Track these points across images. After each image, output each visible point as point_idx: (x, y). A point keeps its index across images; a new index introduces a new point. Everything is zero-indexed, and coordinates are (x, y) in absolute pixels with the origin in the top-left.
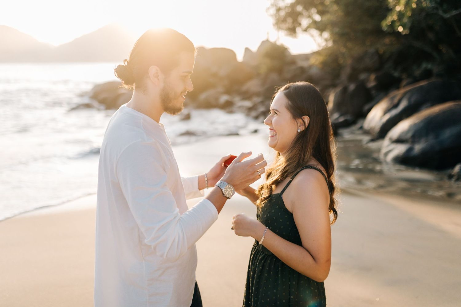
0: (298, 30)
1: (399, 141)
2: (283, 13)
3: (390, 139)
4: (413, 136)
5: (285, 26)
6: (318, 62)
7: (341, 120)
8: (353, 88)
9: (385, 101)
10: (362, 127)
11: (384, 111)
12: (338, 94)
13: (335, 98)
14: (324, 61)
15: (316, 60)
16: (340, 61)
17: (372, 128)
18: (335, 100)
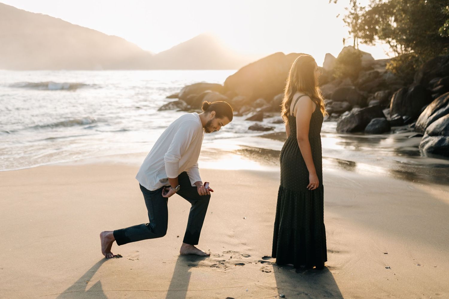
0: (376, 37)
1: (433, 134)
2: (360, 21)
3: (427, 133)
4: (445, 129)
5: (360, 34)
6: (392, 66)
7: (396, 118)
8: (412, 89)
9: (436, 100)
10: (415, 125)
11: (433, 109)
12: (397, 95)
13: (394, 99)
14: (398, 65)
15: (390, 65)
16: (414, 65)
17: (421, 124)
18: (394, 101)
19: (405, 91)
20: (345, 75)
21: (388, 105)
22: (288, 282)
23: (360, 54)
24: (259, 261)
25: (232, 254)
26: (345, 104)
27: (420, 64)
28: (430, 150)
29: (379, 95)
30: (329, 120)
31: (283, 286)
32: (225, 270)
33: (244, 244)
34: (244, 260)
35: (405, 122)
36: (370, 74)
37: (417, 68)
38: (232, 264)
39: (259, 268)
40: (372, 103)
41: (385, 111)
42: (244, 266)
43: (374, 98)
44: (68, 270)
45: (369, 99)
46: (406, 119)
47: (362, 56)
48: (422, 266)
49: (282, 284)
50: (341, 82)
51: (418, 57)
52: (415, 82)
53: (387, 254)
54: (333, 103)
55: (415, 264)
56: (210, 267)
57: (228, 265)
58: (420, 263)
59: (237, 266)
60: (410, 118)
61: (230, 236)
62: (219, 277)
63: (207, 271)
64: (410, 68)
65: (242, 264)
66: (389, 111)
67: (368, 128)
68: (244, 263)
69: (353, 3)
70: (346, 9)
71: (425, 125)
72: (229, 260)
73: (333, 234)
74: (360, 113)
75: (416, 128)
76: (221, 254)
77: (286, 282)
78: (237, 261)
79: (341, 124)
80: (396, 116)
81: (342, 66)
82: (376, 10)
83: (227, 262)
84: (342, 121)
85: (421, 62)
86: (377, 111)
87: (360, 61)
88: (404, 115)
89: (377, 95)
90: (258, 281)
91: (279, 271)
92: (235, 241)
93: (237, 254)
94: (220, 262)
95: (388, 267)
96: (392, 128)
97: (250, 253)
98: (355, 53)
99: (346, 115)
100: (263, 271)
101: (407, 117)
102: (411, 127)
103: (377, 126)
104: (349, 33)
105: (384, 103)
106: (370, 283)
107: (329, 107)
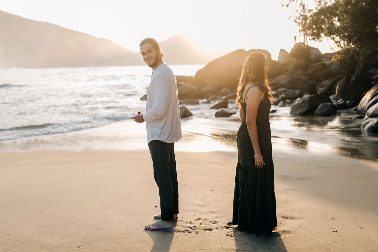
0: (322, 35)
1: (373, 116)
2: (308, 21)
6: (336, 59)
7: (341, 103)
8: (354, 78)
9: (374, 87)
10: (357, 108)
11: (372, 95)
12: (341, 83)
13: (339, 86)
14: (342, 58)
15: (335, 58)
16: (355, 58)
17: (362, 108)
18: (339, 88)
19: (348, 80)
20: (297, 67)
21: (334, 92)
22: (249, 245)
23: (310, 49)
24: (225, 227)
25: (202, 221)
26: (297, 92)
27: (360, 56)
28: (371, 130)
29: (326, 83)
30: (283, 105)
31: (245, 248)
32: (196, 235)
33: (212, 212)
34: (212, 226)
35: (348, 106)
36: (318, 66)
37: (358, 60)
38: (202, 229)
39: (225, 233)
40: (320, 90)
41: (331, 97)
42: (212, 231)
43: (322, 86)
44: (63, 236)
45: (318, 87)
46: (349, 103)
47: (311, 51)
48: (364, 229)
49: (245, 246)
50: (294, 73)
51: (359, 51)
52: (356, 72)
53: (334, 219)
54: (287, 91)
55: (358, 228)
56: (182, 232)
57: (198, 230)
58: (363, 227)
59: (206, 231)
60: (353, 102)
61: (200, 206)
62: (191, 241)
63: (180, 236)
64: (352, 60)
65: (211, 230)
66: (335, 97)
67: (317, 111)
68: (212, 228)
69: (303, 6)
70: (297, 11)
71: (366, 108)
72: (199, 226)
73: (287, 202)
74: (310, 99)
75: (358, 111)
76: (192, 221)
77: (247, 244)
78: (206, 227)
79: (294, 108)
80: (341, 101)
81: (294, 59)
82: (322, 12)
83: (198, 228)
84: (294, 106)
85: (361, 55)
86: (325, 97)
87: (309, 55)
88: (347, 100)
89: (325, 83)
90: (224, 244)
91: (242, 235)
92: (204, 210)
93: (206, 221)
94: (192, 228)
95: (335, 231)
96: (338, 111)
97: (217, 220)
98: (304, 49)
99: (298, 101)
100: (228, 235)
101: (351, 102)
102: (354, 110)
103: (325, 110)
104: (299, 32)
105: (331, 90)
106: (319, 245)
107: (283, 94)
